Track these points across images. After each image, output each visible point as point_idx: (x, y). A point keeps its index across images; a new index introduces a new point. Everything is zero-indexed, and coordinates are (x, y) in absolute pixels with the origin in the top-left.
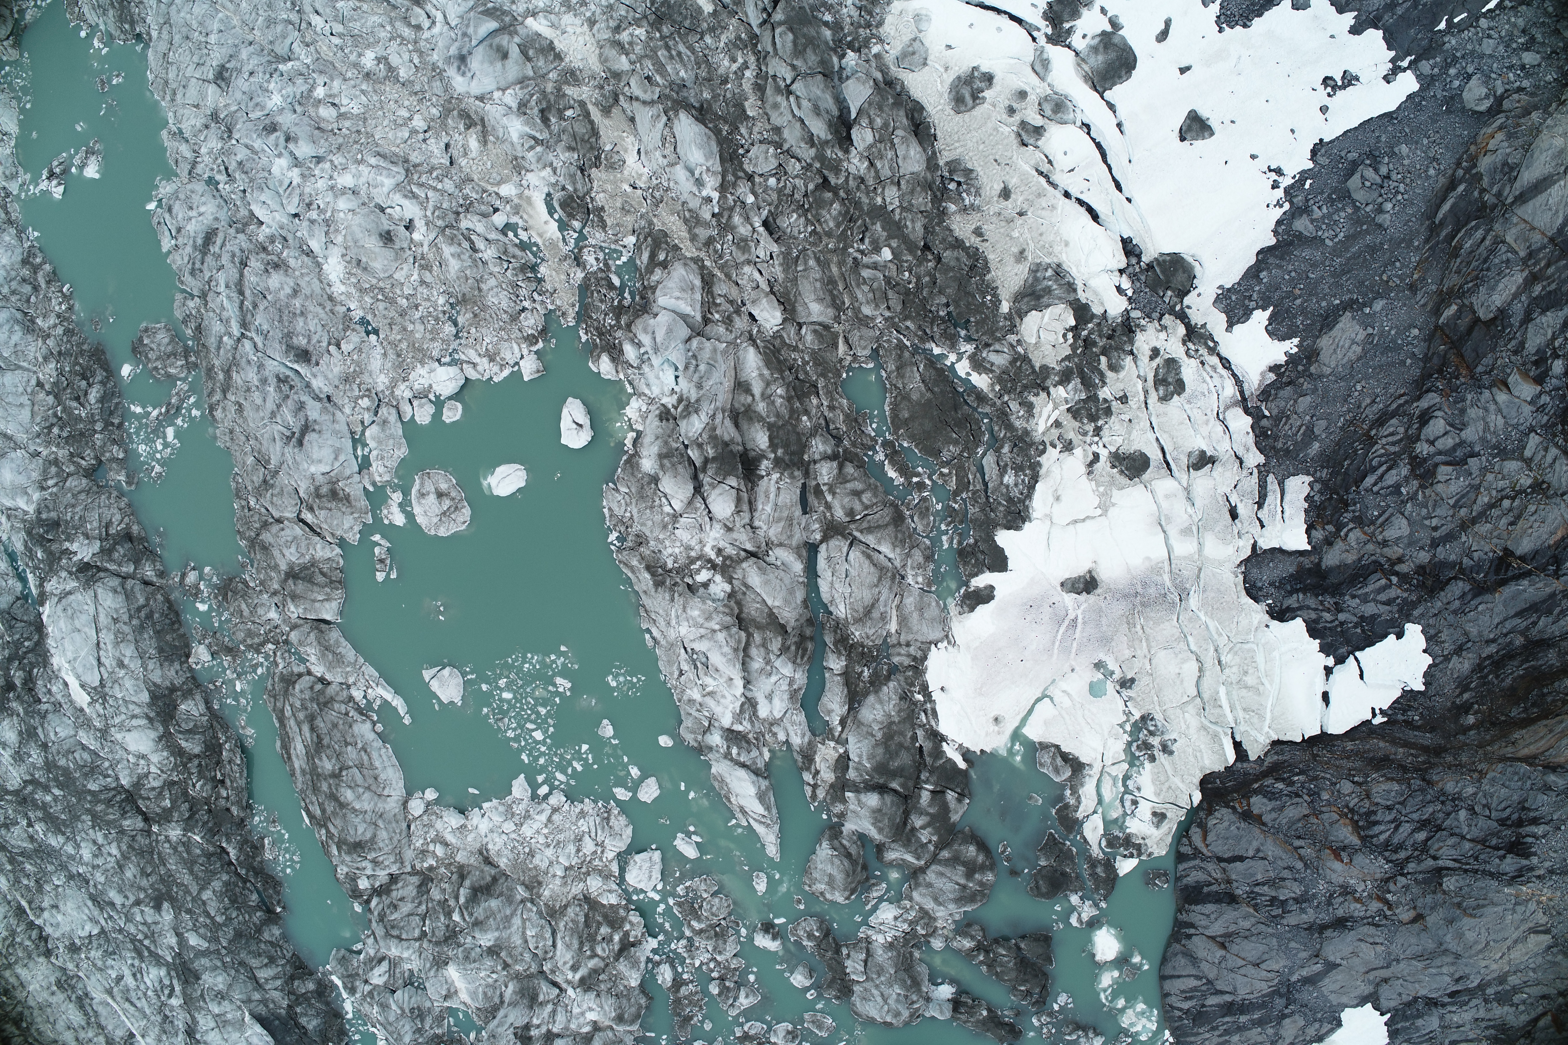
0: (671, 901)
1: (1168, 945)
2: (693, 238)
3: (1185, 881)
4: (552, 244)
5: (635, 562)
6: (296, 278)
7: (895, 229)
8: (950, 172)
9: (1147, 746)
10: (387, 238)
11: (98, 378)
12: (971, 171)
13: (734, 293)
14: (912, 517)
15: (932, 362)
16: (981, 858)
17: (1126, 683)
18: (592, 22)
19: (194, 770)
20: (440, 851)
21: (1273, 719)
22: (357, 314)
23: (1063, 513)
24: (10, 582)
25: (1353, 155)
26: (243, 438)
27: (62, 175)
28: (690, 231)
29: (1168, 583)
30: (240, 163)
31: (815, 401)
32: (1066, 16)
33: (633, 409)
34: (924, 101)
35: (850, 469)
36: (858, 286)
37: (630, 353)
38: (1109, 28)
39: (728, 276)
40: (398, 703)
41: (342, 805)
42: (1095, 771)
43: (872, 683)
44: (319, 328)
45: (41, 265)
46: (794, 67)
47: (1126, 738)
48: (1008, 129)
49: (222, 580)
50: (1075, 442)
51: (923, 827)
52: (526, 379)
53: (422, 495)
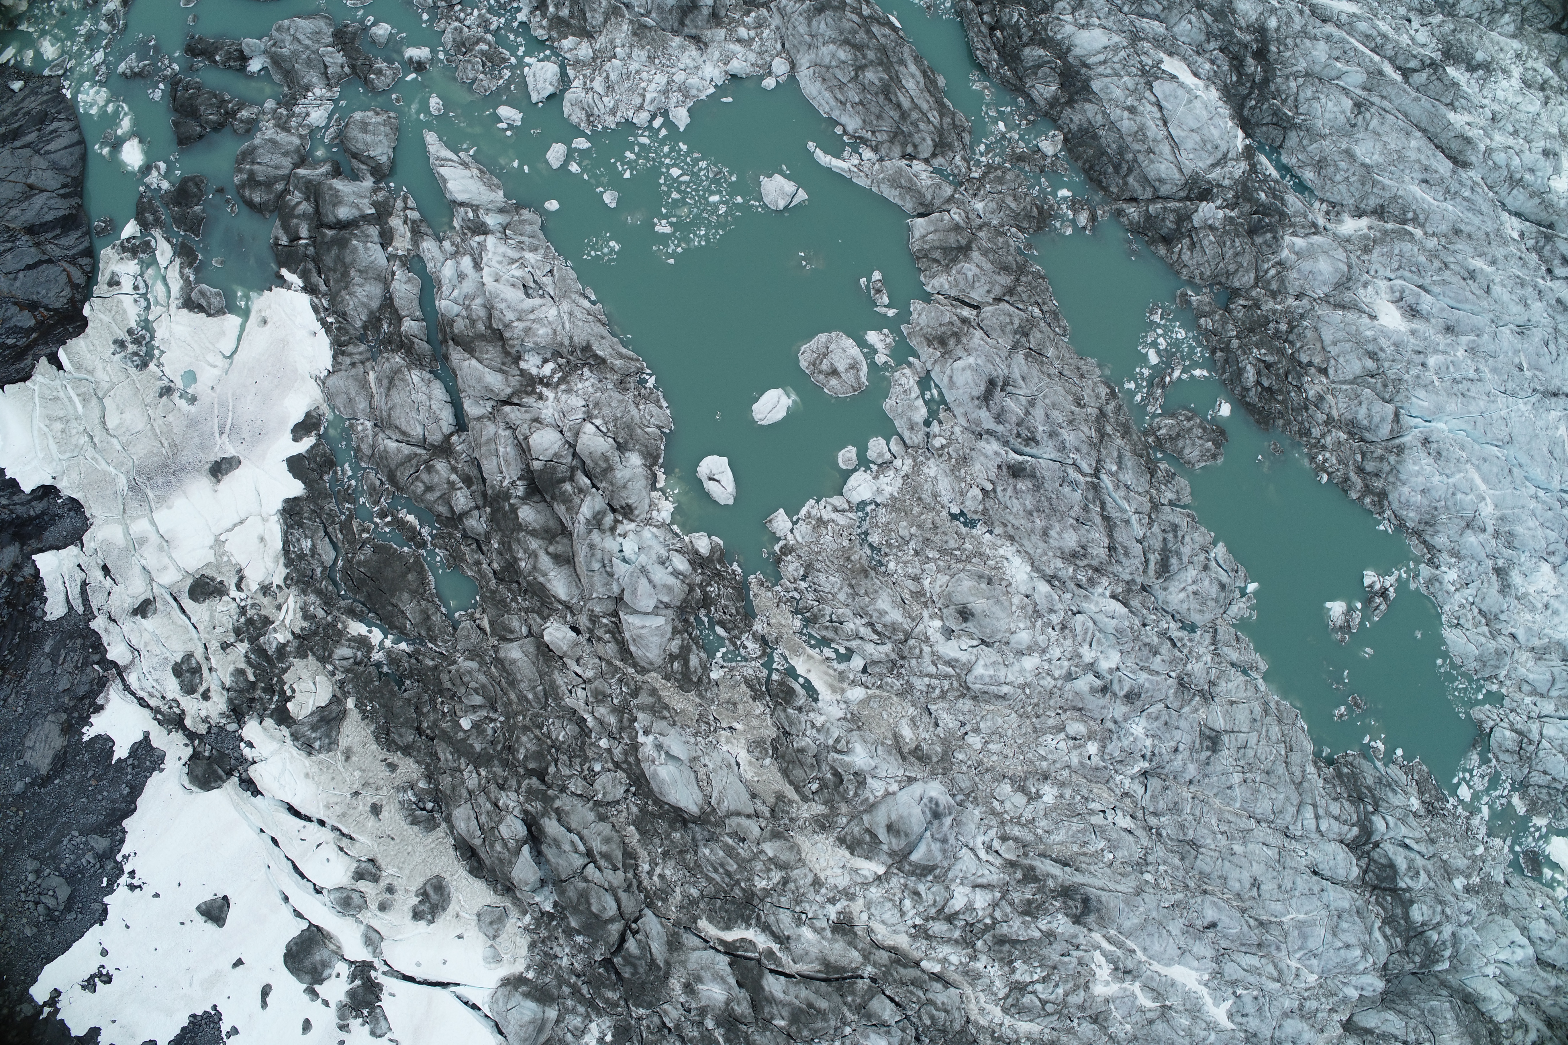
0: (513, 60)
1: (83, 173)
2: (654, 692)
3: (79, 233)
4: (795, 651)
5: (618, 363)
6: (1050, 548)
7: (461, 749)
8: (434, 818)
9: (137, 341)
10: (965, 614)
11: (1252, 393)
12: (412, 824)
13: (601, 649)
14: (382, 483)
15: (402, 635)
16: (247, 193)
17: (167, 391)
18: (817, 883)
19: (1024, 30)
20: (743, 32)
21: (33, 398)
22: (980, 530)
23: (254, 527)
24: (1294, 160)
25: (71, 916)
26: (1065, 372)
27: (1369, 597)
28: (659, 698)
29: (148, 491)
30: (1156, 653)
31: (495, 565)
32: (361, 991)
33: (666, 510)
34: (471, 879)
35: (442, 509)
36: (483, 687)
37: (680, 563)
38: (317, 987)
39: (610, 663)
40: (824, 159)
41: (847, 42)
42: (174, 303)
43: (379, 320)
44: (1009, 504)
45: (1363, 496)
46: (586, 880)
47: (156, 343)
48: (390, 871)
49: (1050, 226)
50: (260, 596)
51: (299, 203)
52: (781, 511)
53: (854, 367)
